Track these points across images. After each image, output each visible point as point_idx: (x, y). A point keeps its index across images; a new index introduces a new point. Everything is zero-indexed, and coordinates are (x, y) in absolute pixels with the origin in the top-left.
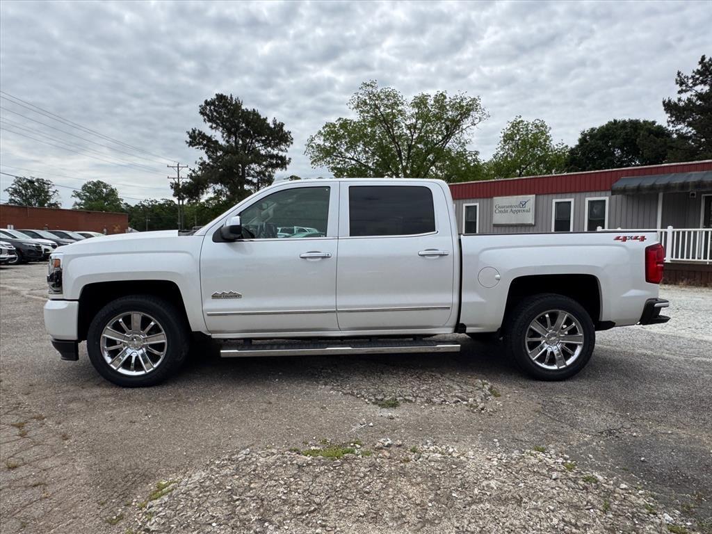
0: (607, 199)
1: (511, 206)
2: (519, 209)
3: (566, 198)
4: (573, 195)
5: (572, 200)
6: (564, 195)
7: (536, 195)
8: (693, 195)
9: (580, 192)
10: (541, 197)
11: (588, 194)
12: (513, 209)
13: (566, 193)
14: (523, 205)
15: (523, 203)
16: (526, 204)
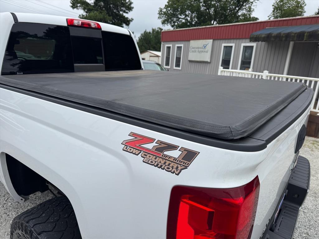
0: (255, 45)
1: (198, 48)
2: (202, 50)
3: (230, 43)
4: (235, 41)
5: (233, 45)
6: (229, 41)
7: (214, 40)
9: (239, 39)
10: (216, 42)
11: (244, 40)
12: (199, 50)
13: (231, 39)
14: (205, 47)
15: (205, 46)
16: (207, 46)
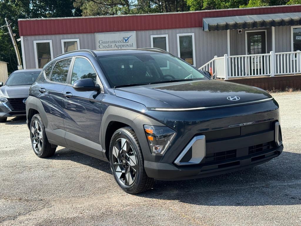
0: (193, 34)
1: (115, 42)
2: (123, 44)
3: (161, 34)
4: (167, 31)
5: (167, 36)
6: (159, 31)
7: (136, 31)
8: (240, 31)
9: (172, 28)
10: (140, 33)
11: (178, 30)
12: (117, 44)
13: (161, 28)
14: (126, 41)
15: (126, 39)
16: (129, 39)
